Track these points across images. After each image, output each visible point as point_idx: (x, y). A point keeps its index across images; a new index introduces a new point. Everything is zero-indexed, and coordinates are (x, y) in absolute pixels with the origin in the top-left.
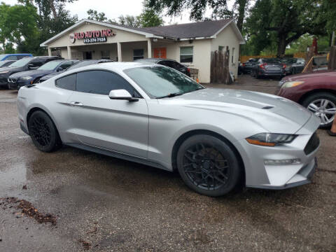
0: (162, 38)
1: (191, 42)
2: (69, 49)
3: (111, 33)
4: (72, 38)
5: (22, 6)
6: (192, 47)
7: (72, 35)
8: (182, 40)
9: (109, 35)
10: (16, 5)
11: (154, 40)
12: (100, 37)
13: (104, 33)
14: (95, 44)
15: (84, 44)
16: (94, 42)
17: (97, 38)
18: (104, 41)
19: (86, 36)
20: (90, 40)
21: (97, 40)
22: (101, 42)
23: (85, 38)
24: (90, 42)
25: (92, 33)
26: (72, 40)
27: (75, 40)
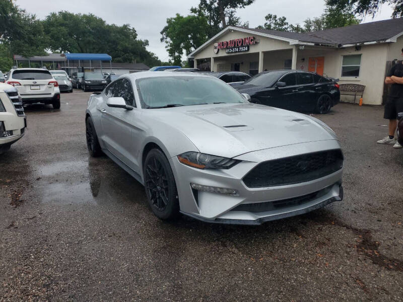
0: (313, 44)
1: (358, 48)
2: (212, 60)
3: (254, 40)
4: (216, 48)
5: (194, 16)
6: (360, 56)
7: (216, 45)
8: (344, 46)
9: (252, 43)
10: (189, 16)
11: (301, 48)
12: (242, 46)
13: (247, 41)
14: (237, 54)
15: (226, 55)
16: (236, 52)
17: (239, 48)
18: (246, 51)
19: (229, 46)
20: (232, 50)
21: (239, 49)
22: (243, 51)
23: (227, 48)
24: (232, 52)
25: (235, 42)
26: (216, 51)
27: (218, 50)
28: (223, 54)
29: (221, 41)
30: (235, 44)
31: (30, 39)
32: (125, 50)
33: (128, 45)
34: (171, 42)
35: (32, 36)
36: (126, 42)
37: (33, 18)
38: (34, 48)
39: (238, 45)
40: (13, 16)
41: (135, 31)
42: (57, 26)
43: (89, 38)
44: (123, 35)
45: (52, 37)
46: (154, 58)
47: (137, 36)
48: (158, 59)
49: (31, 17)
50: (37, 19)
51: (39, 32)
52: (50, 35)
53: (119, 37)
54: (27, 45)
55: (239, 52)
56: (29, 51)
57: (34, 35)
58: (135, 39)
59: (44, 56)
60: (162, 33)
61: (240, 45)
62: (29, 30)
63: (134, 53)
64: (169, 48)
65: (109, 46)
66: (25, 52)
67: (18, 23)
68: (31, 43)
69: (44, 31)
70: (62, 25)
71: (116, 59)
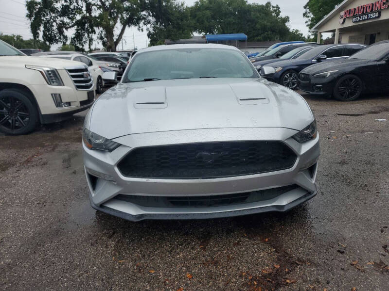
2: (337, 32)
3: (386, 4)
4: (341, 17)
7: (342, 13)
9: (383, 7)
12: (372, 12)
13: (378, 5)
14: (366, 22)
15: (353, 24)
16: (365, 20)
17: (368, 15)
18: (376, 18)
19: (357, 13)
20: (360, 18)
21: (368, 17)
22: (373, 18)
23: (354, 16)
24: (360, 21)
25: (364, 8)
26: (342, 21)
27: (345, 19)
28: (349, 24)
29: (348, 9)
30: (364, 11)
31: (178, 24)
32: (264, 29)
33: (268, 22)
34: (312, 16)
35: (179, 21)
36: (265, 20)
37: (182, 5)
38: (181, 32)
39: (366, 12)
40: (166, 6)
41: (279, 8)
42: (203, 10)
43: (229, 19)
44: (263, 13)
45: (198, 20)
46: (298, 35)
47: (280, 14)
48: (303, 36)
49: (180, 5)
50: (185, 6)
51: (186, 17)
52: (196, 19)
53: (259, 15)
54: (175, 30)
55: (367, 19)
56: (176, 35)
57: (182, 20)
58: (278, 16)
59: (188, 38)
60: (305, 7)
61: (369, 11)
62: (178, 16)
63: (273, 31)
64: (309, 23)
65: (249, 25)
66: (173, 36)
67: (170, 11)
68: (179, 28)
69: (190, 16)
70: (207, 8)
71: (256, 38)
